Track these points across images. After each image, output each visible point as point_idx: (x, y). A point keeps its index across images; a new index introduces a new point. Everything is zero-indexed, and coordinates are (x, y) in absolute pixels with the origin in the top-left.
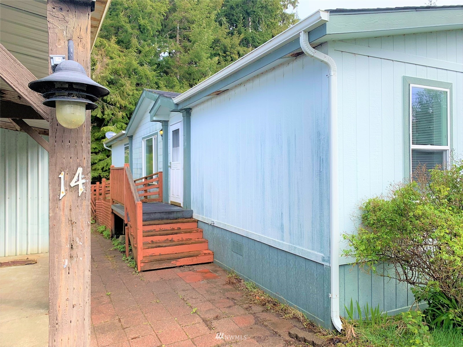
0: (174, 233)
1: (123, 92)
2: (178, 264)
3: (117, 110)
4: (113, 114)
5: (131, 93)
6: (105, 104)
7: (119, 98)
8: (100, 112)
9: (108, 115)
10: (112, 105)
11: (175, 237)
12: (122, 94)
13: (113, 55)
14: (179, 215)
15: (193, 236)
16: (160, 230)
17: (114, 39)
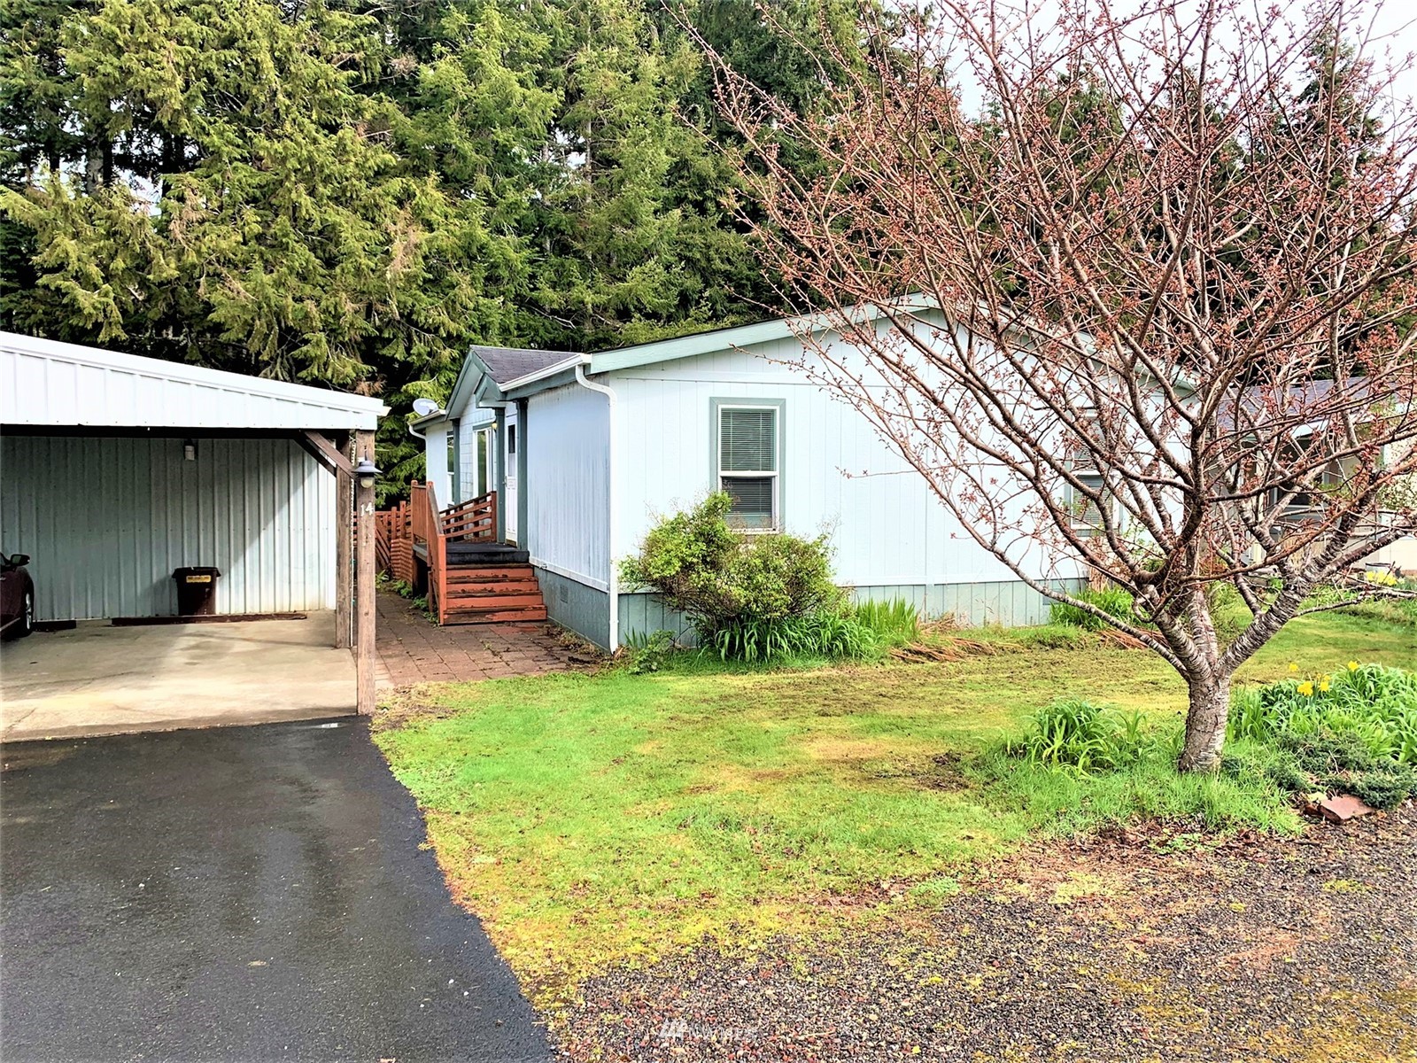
0: (496, 580)
1: (454, 302)
2: (495, 619)
3: (441, 345)
4: (429, 354)
5: (471, 305)
6: (414, 329)
7: (445, 318)
8: (401, 348)
9: (419, 355)
10: (428, 331)
11: (497, 587)
12: (451, 307)
13: (433, 217)
14: (508, 558)
15: (523, 587)
16: (477, 577)
17: (434, 177)
